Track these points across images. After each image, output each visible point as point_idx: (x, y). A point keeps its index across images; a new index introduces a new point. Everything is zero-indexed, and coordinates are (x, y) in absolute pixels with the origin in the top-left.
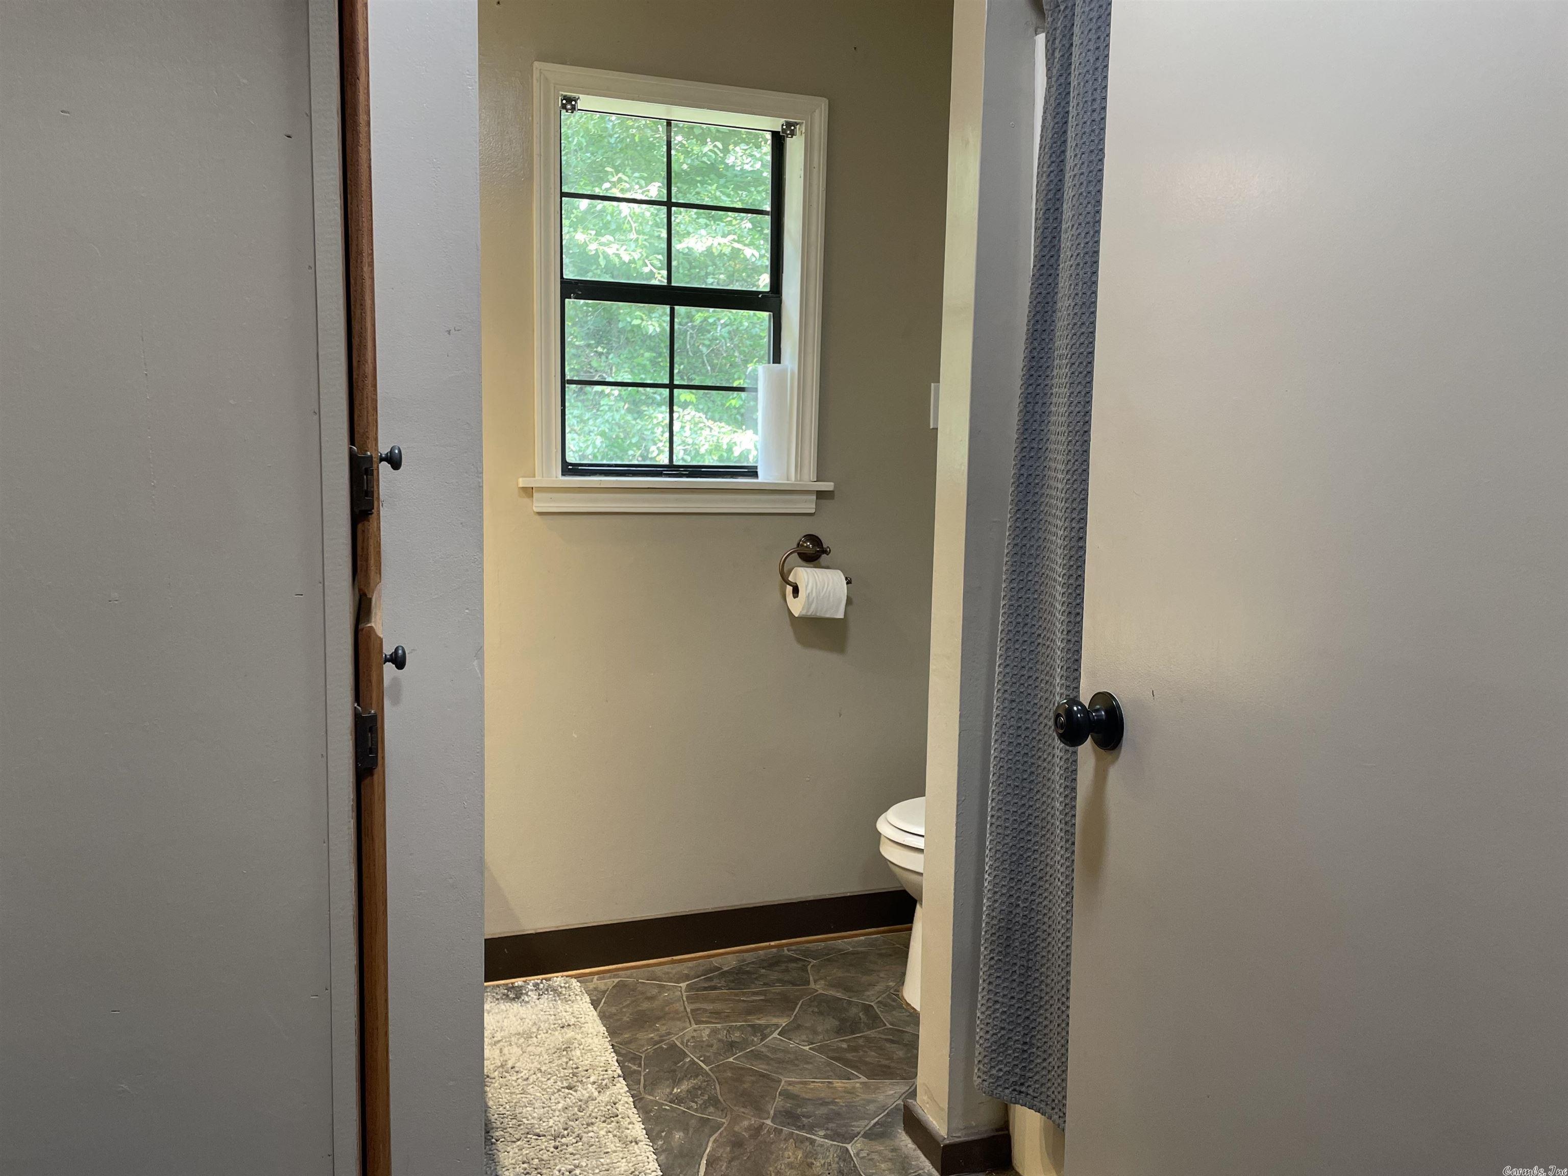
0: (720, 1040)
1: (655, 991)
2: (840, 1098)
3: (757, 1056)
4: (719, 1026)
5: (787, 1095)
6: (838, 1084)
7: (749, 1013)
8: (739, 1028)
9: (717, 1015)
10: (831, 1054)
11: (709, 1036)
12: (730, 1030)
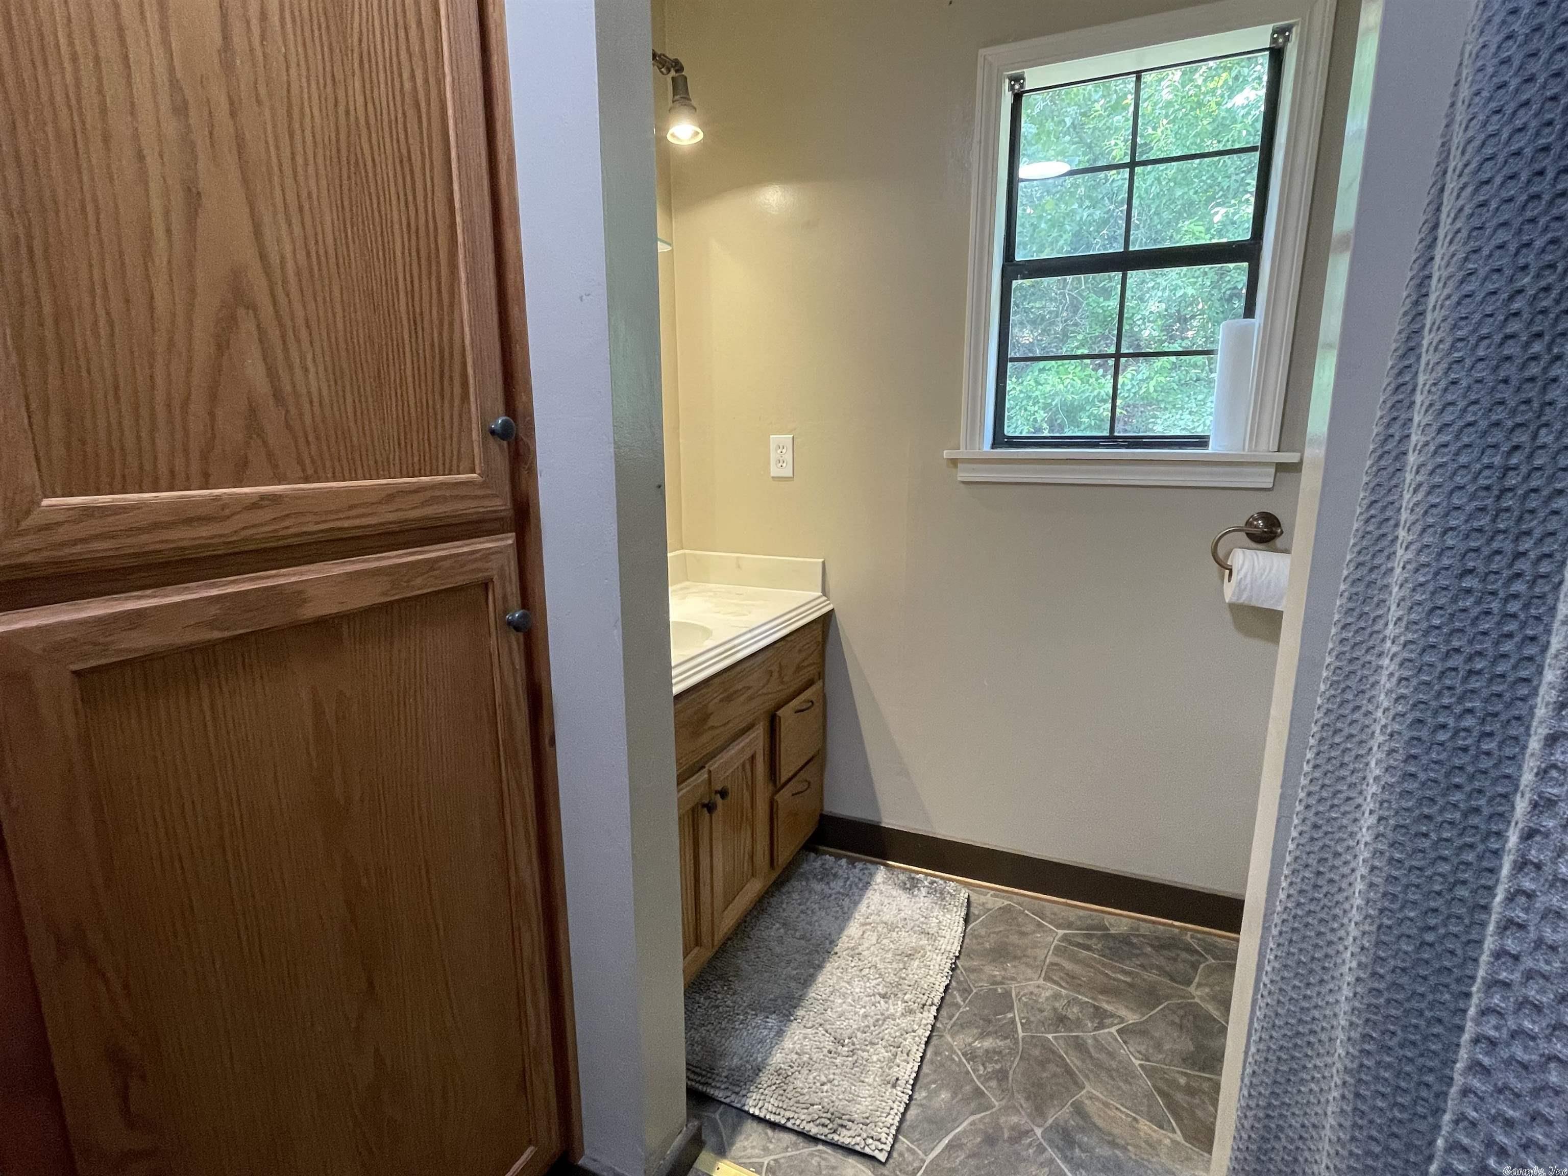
0: (1055, 1009)
1: (1029, 928)
2: (1137, 1146)
3: (1079, 1046)
4: (1064, 992)
5: (1079, 1110)
6: (1145, 1126)
7: (1105, 991)
8: (1082, 1004)
9: (1071, 979)
10: (1161, 1084)
11: (1047, 999)
12: (1071, 1002)
